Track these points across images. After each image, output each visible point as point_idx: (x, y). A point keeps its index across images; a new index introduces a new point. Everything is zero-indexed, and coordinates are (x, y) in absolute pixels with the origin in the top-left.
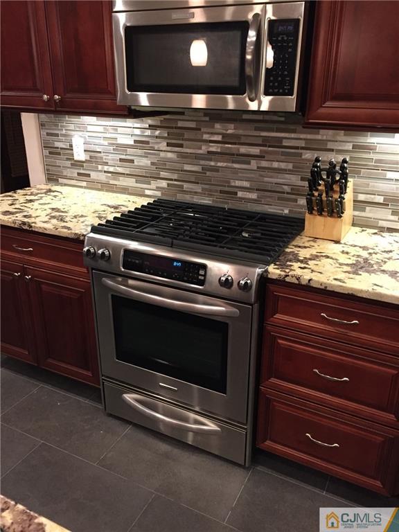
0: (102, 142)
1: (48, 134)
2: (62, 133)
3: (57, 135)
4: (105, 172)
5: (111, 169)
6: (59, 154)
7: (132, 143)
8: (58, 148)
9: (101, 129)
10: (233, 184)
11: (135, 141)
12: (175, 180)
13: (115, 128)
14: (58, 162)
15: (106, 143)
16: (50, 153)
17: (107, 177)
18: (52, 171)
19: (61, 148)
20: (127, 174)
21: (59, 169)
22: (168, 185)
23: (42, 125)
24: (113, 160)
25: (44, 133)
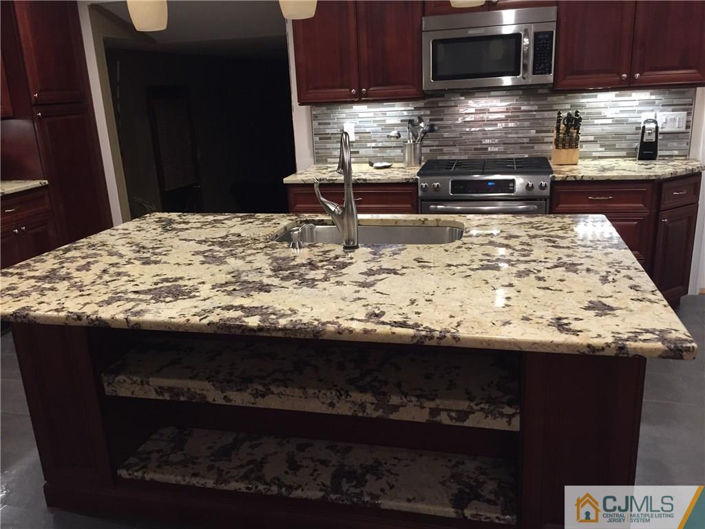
0: (372, 124)
1: (319, 124)
2: (334, 121)
3: (329, 124)
4: (373, 147)
5: (380, 145)
6: (330, 138)
7: (399, 122)
8: (329, 134)
9: (372, 115)
10: (484, 143)
11: (402, 121)
12: (437, 146)
13: (384, 114)
14: (328, 146)
15: (375, 125)
16: (320, 139)
17: (374, 151)
18: (321, 153)
19: (332, 134)
20: (394, 147)
21: (328, 151)
22: (431, 150)
23: (314, 117)
24: (381, 137)
25: (315, 123)
